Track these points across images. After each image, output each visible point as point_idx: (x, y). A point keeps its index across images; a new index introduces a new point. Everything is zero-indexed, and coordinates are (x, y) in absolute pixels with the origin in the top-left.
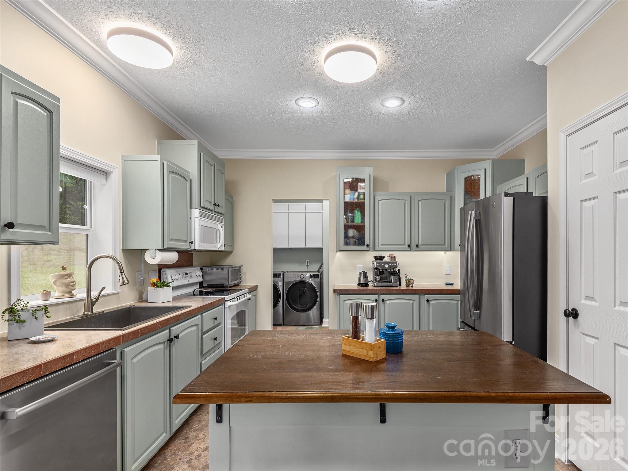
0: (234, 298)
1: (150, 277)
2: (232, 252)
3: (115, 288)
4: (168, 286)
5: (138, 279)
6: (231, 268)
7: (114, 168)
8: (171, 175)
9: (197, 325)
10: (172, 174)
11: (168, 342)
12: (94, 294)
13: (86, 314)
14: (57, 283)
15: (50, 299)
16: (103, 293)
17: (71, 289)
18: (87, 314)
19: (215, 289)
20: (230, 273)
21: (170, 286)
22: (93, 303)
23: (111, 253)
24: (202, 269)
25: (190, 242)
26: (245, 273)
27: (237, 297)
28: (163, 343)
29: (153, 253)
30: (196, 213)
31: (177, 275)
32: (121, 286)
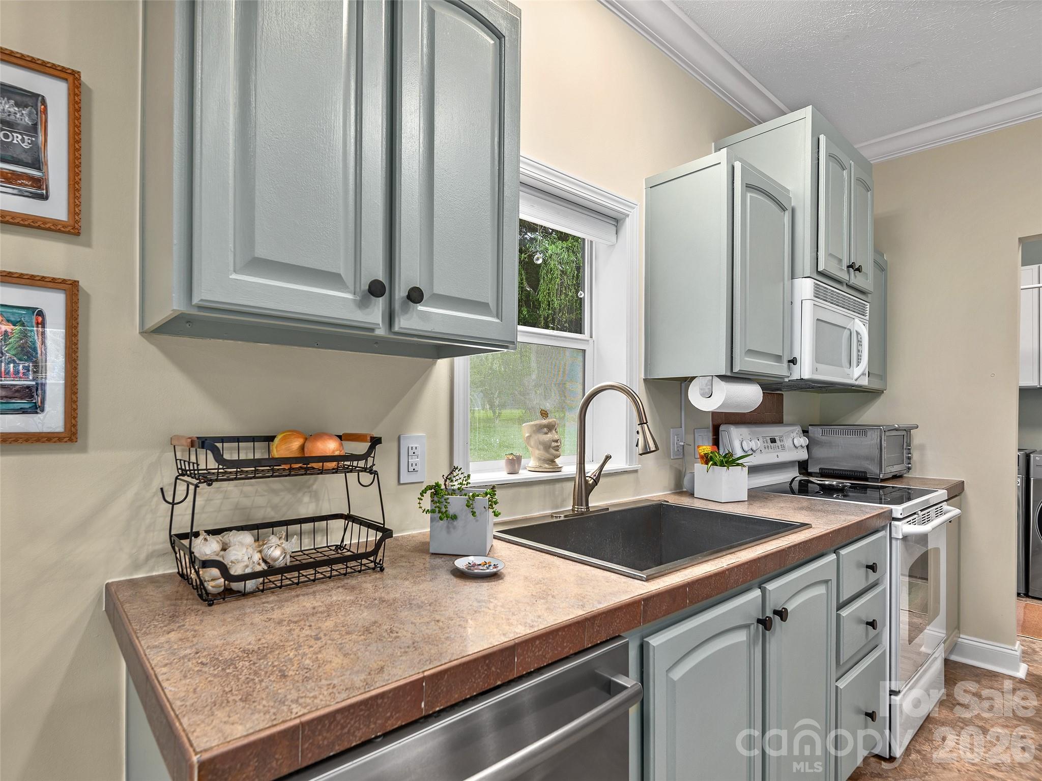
0: (915, 514)
1: (696, 442)
2: (883, 392)
3: (630, 458)
4: (738, 465)
5: (674, 445)
6: (889, 430)
7: (632, 206)
8: (749, 195)
9: (826, 582)
10: (752, 192)
11: (757, 627)
12: (591, 468)
13: (576, 509)
14: (532, 443)
15: (520, 471)
16: (608, 467)
17: (552, 454)
18: (577, 511)
19: (847, 483)
20: (884, 444)
21: (742, 465)
22: (589, 488)
23: (622, 380)
24: (805, 432)
25: (789, 361)
26: (922, 448)
27: (921, 511)
28: (747, 626)
29: (707, 385)
30: (805, 287)
31: (753, 442)
32: (641, 455)
